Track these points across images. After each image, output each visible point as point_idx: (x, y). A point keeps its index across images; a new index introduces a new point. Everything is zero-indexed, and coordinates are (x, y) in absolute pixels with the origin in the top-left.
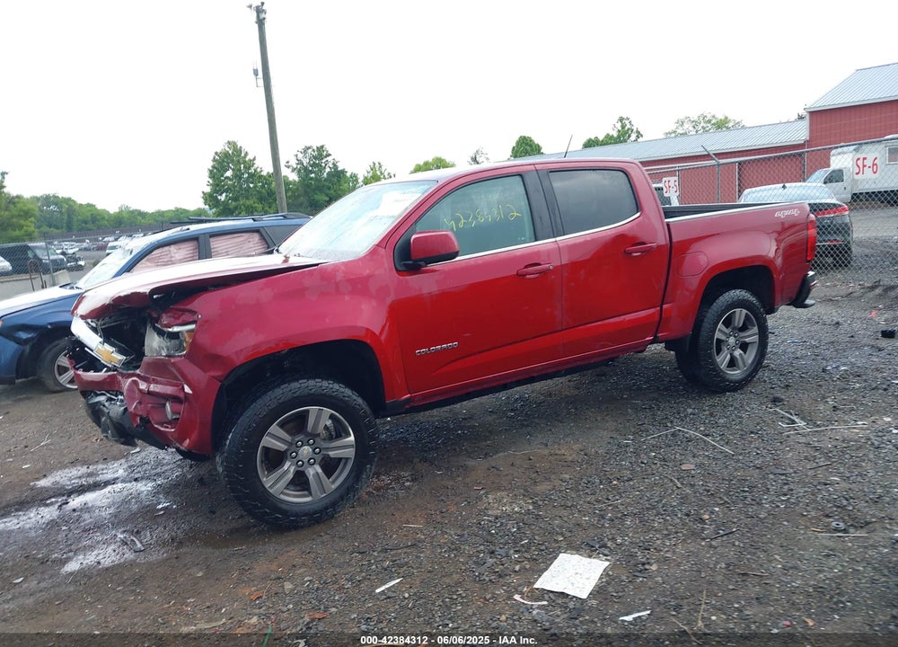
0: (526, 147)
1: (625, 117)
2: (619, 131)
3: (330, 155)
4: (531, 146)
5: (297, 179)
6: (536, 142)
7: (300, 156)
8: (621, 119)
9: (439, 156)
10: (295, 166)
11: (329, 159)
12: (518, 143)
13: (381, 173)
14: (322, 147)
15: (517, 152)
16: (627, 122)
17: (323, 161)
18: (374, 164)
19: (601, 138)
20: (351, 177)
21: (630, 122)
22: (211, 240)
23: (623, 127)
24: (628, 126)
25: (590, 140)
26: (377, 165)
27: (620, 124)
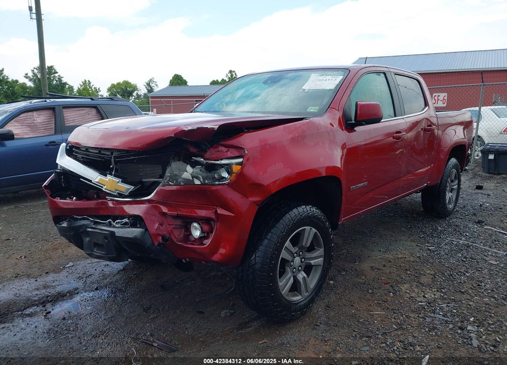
0: (178, 80)
1: (232, 70)
2: (229, 78)
3: (57, 73)
4: (181, 81)
5: (32, 85)
6: (184, 79)
7: (36, 71)
8: (231, 72)
9: (126, 80)
10: (32, 77)
11: (56, 75)
12: (173, 78)
13: (90, 87)
14: (52, 67)
15: (173, 83)
16: (234, 73)
17: (52, 76)
18: (85, 81)
19: (220, 81)
20: (69, 88)
21: (235, 74)
22: (64, 110)
23: (232, 76)
24: (234, 76)
25: (214, 81)
26: (87, 82)
27: (230, 74)
